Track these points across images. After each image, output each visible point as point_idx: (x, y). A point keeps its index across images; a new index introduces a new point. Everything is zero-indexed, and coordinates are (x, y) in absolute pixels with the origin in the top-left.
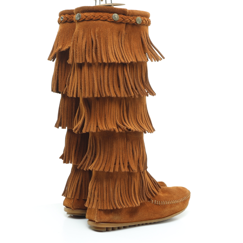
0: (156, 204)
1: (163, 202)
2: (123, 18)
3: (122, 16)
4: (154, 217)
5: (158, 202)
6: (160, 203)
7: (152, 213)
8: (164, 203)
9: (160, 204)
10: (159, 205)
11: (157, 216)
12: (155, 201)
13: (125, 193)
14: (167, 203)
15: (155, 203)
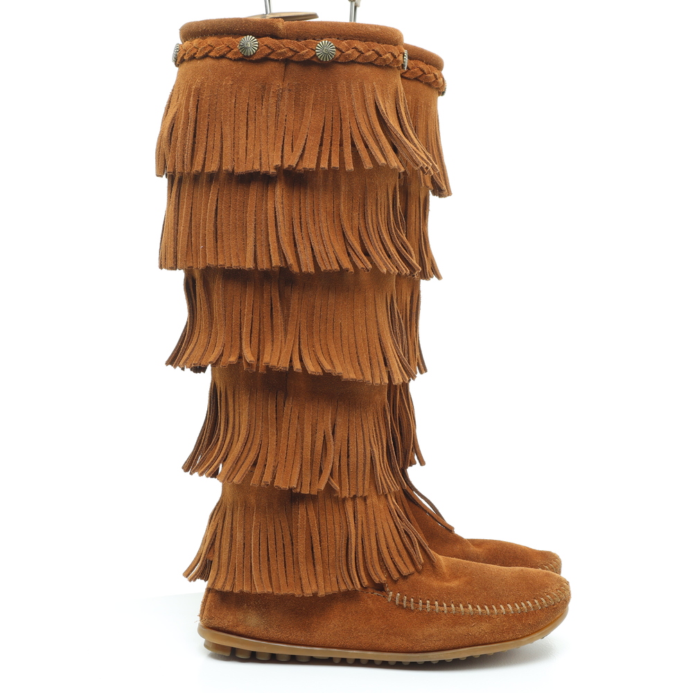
0: (401, 606)
1: (424, 604)
2: (269, 48)
3: (268, 41)
4: (387, 645)
5: (409, 601)
6: (414, 606)
7: (383, 629)
8: (428, 606)
9: (413, 608)
10: (408, 609)
11: (400, 642)
12: (399, 594)
13: (280, 552)
14: (437, 608)
15: (397, 602)
